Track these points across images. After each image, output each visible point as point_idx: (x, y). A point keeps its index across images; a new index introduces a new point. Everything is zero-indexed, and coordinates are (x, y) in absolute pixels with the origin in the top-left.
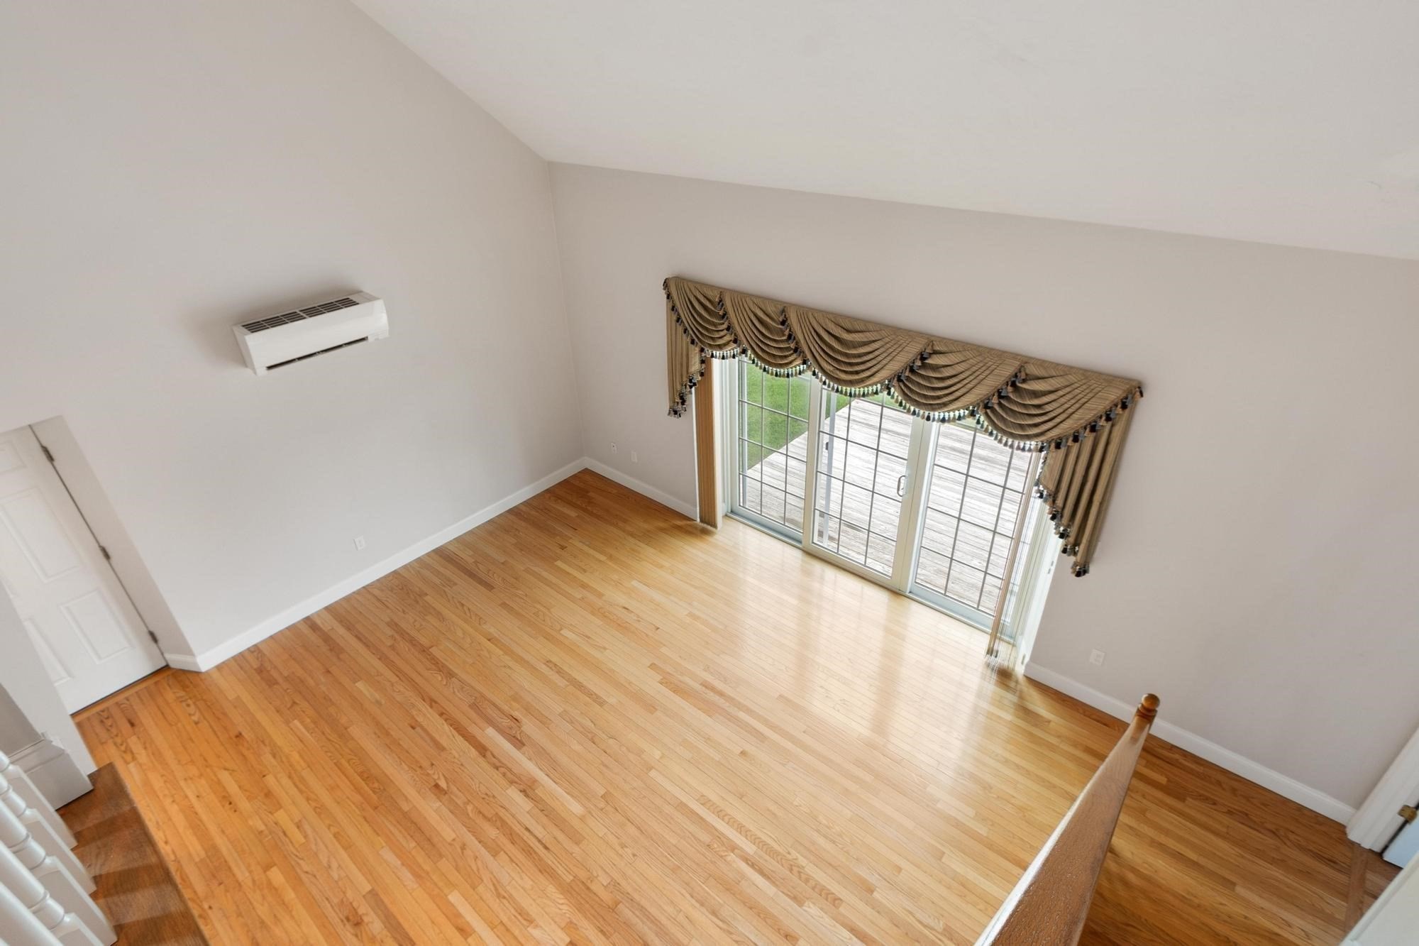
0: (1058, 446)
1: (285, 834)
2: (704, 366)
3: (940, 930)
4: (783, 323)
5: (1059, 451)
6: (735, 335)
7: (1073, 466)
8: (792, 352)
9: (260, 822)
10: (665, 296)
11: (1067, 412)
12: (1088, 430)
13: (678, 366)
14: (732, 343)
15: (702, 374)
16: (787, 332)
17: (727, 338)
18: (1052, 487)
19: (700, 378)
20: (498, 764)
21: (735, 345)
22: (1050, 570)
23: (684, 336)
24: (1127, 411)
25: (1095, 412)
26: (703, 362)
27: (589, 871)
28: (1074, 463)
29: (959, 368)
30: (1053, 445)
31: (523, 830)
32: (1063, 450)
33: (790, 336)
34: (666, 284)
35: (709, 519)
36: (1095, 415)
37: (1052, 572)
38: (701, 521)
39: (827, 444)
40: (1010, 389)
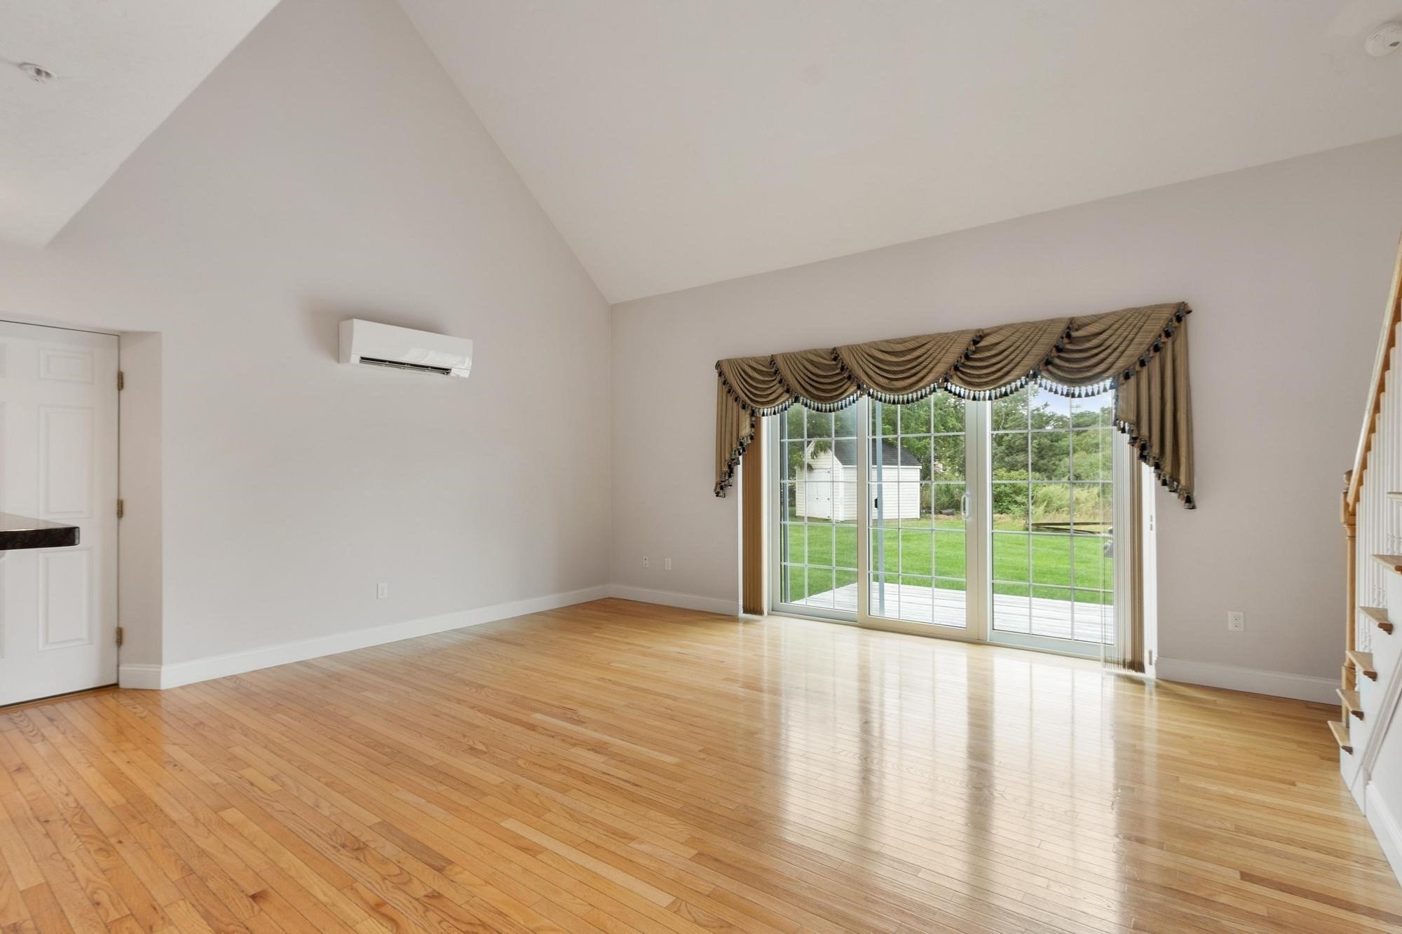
0: (1127, 377)
1: (252, 784)
2: (753, 430)
3: (1234, 830)
4: (835, 359)
5: (1130, 381)
6: (788, 385)
7: (1147, 393)
8: (846, 380)
9: (217, 777)
10: (717, 375)
11: (1127, 339)
12: (1152, 352)
13: (728, 435)
14: (785, 394)
15: (752, 438)
16: (840, 366)
17: (780, 391)
18: (1132, 417)
19: (749, 441)
20: (553, 734)
21: (787, 395)
22: (1151, 525)
23: (735, 404)
24: (1183, 323)
25: (1153, 334)
26: (752, 426)
27: (704, 799)
28: (1147, 387)
29: (1013, 339)
30: (1122, 379)
31: (601, 775)
32: (1132, 380)
33: (842, 369)
34: (718, 365)
35: (753, 607)
36: (1154, 336)
37: (1154, 528)
38: (746, 611)
39: (876, 500)
40: (1066, 340)
